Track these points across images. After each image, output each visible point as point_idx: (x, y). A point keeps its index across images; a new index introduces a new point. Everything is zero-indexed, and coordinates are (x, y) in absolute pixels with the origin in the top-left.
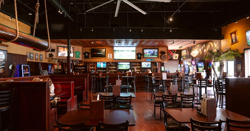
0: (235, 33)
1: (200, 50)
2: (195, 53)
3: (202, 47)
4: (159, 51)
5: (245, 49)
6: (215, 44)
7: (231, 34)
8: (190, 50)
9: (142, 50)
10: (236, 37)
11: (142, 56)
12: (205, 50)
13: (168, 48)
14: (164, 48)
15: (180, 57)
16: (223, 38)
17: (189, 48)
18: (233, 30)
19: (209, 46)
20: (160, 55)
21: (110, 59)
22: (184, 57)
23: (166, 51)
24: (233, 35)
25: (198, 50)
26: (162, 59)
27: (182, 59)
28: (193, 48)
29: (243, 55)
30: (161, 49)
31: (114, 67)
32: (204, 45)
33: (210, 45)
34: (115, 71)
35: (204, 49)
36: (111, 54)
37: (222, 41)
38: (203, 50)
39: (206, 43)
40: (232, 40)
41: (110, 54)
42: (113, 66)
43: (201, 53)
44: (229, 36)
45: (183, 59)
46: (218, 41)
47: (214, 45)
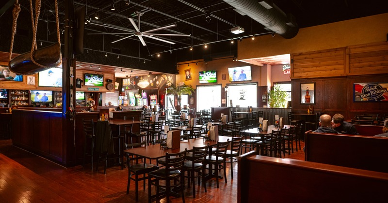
0: (189, 70)
1: (151, 81)
2: (144, 84)
3: (154, 79)
4: (105, 79)
5: (197, 86)
6: (169, 77)
7: (186, 71)
8: (136, 79)
9: (82, 75)
10: (190, 74)
11: (82, 84)
12: (157, 83)
13: (114, 75)
14: (110, 75)
15: (121, 86)
16: (178, 73)
17: (135, 77)
18: (188, 68)
19: (162, 78)
20: (105, 83)
21: (30, 85)
22: (127, 88)
23: (113, 79)
24: (188, 72)
25: (149, 81)
26: (107, 89)
27: (123, 90)
28: (141, 78)
29: (196, 90)
30: (107, 76)
31: (24, 99)
32: (157, 77)
33: (164, 78)
34: (25, 104)
35: (156, 80)
36: (34, 78)
37: (177, 75)
38: (155, 82)
39: (159, 75)
40: (187, 77)
41: (31, 77)
42: (21, 96)
43: (152, 85)
44: (184, 72)
45: (125, 90)
46: (173, 75)
47: (168, 79)
